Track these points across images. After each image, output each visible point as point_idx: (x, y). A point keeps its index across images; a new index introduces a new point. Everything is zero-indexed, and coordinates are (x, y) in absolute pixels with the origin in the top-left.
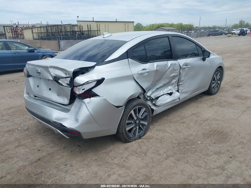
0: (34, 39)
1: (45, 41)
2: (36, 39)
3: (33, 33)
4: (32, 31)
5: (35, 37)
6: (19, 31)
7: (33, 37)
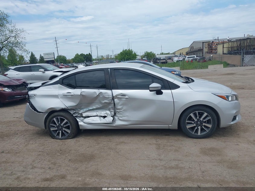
0: (224, 54)
1: (232, 55)
2: (226, 54)
3: (223, 48)
4: (223, 46)
5: (225, 52)
6: (213, 46)
7: (223, 52)
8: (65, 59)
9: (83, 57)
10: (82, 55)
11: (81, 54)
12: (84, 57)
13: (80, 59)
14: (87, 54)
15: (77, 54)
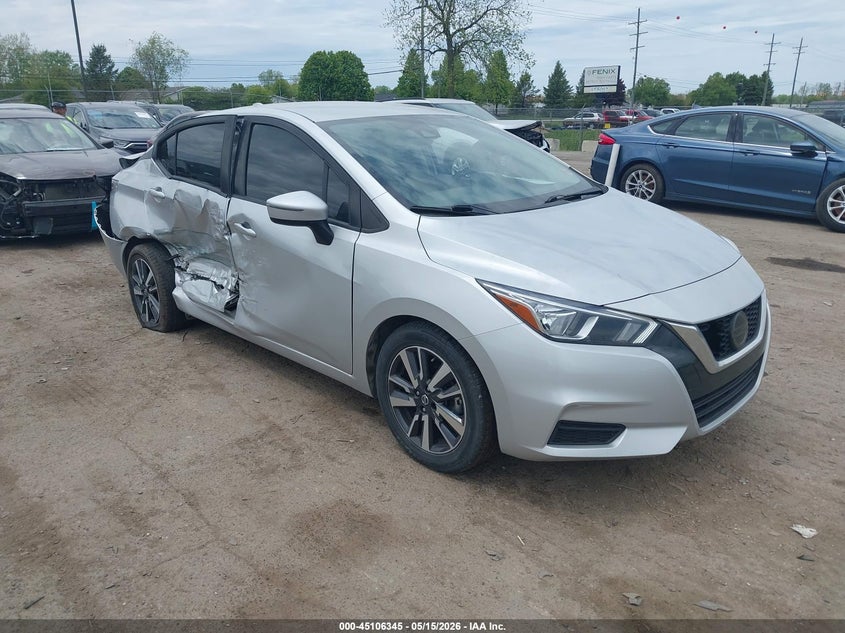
8: (662, 91)
9: (733, 87)
10: (734, 78)
11: (729, 76)
12: (739, 87)
13: (721, 94)
14: (755, 76)
15: (718, 74)
